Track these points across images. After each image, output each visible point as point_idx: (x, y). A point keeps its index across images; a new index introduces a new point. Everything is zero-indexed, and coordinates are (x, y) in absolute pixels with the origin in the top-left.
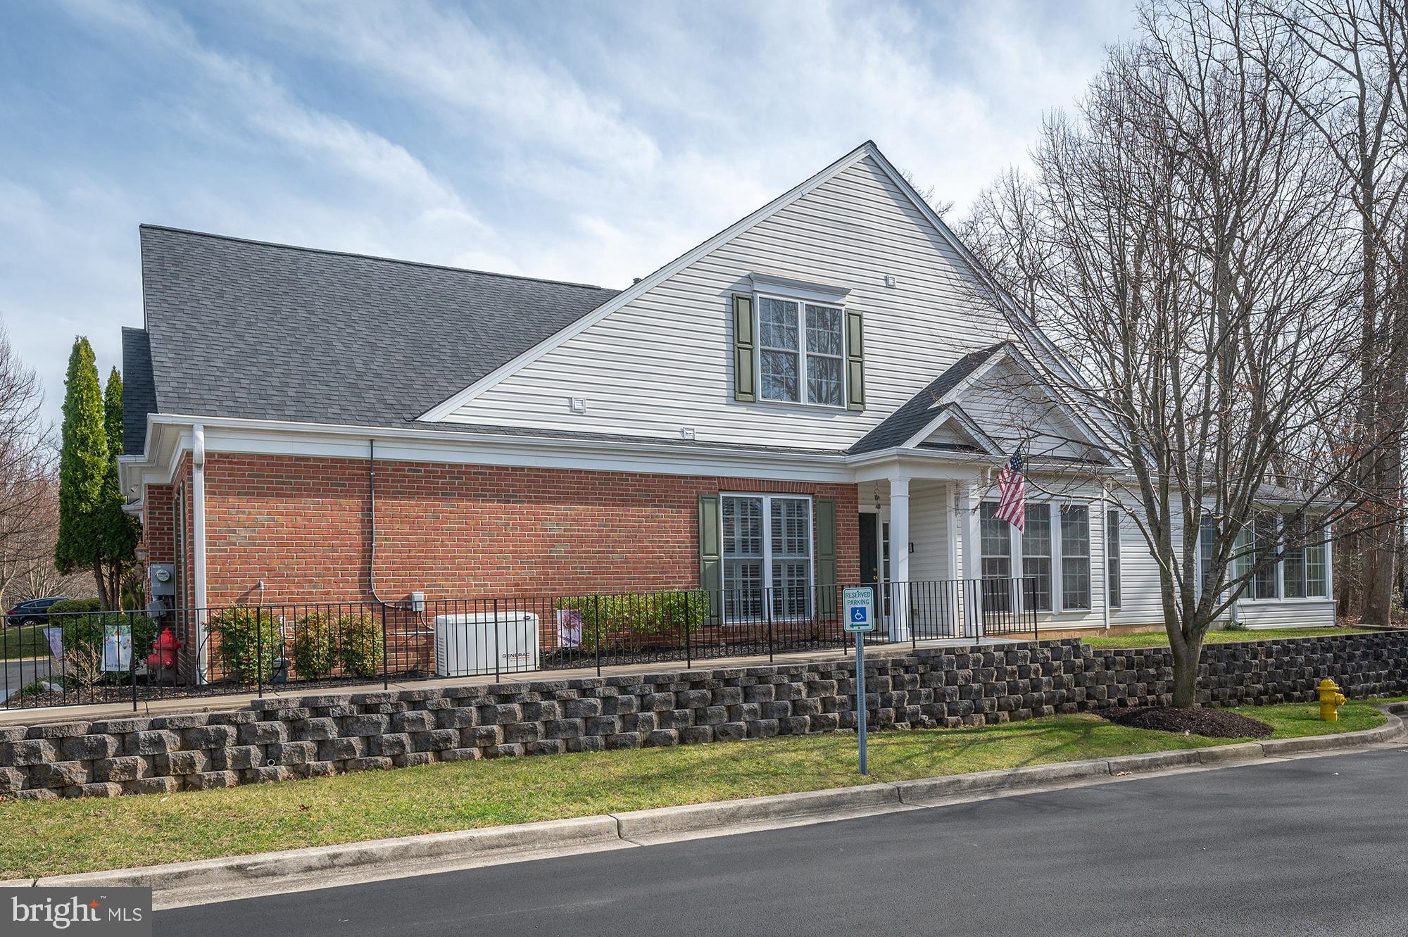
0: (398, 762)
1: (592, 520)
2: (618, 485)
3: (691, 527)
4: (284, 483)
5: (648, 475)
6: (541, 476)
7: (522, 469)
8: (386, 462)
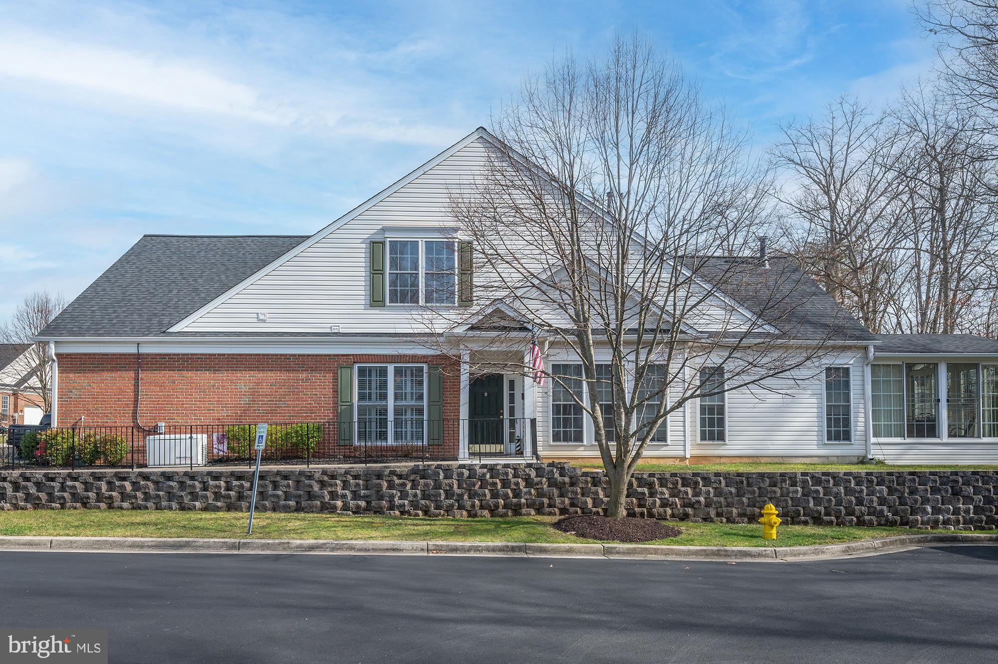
0: (63, 506)
1: (266, 383)
2: (284, 361)
3: (333, 385)
4: (96, 367)
5: (304, 355)
6: (235, 358)
7: (224, 355)
8: (148, 355)
